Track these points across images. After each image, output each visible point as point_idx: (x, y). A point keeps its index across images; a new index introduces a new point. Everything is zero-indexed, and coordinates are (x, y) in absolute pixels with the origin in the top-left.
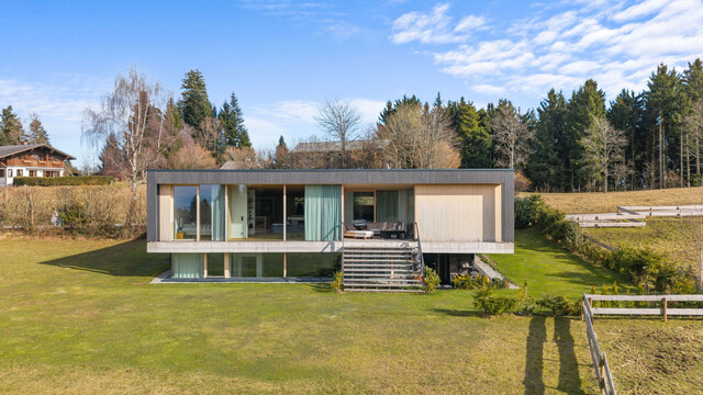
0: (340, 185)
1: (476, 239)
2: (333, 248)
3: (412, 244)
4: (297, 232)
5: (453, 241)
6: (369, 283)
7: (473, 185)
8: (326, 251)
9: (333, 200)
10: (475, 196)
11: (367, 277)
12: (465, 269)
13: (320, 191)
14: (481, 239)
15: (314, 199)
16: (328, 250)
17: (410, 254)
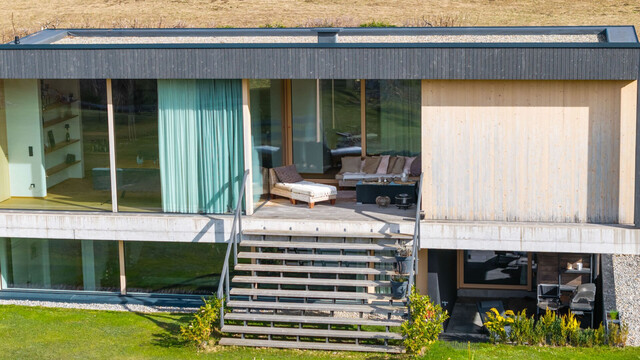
0: (239, 81)
1: (570, 215)
2: (220, 232)
3: (406, 228)
4: (144, 192)
5: (513, 220)
6: (310, 313)
7: (565, 82)
8: (204, 239)
9: (225, 116)
10: (568, 110)
11: (311, 300)
12: (575, 275)
13: (193, 95)
14: (583, 216)
15: (181, 113)
16: (209, 238)
17: (393, 253)
